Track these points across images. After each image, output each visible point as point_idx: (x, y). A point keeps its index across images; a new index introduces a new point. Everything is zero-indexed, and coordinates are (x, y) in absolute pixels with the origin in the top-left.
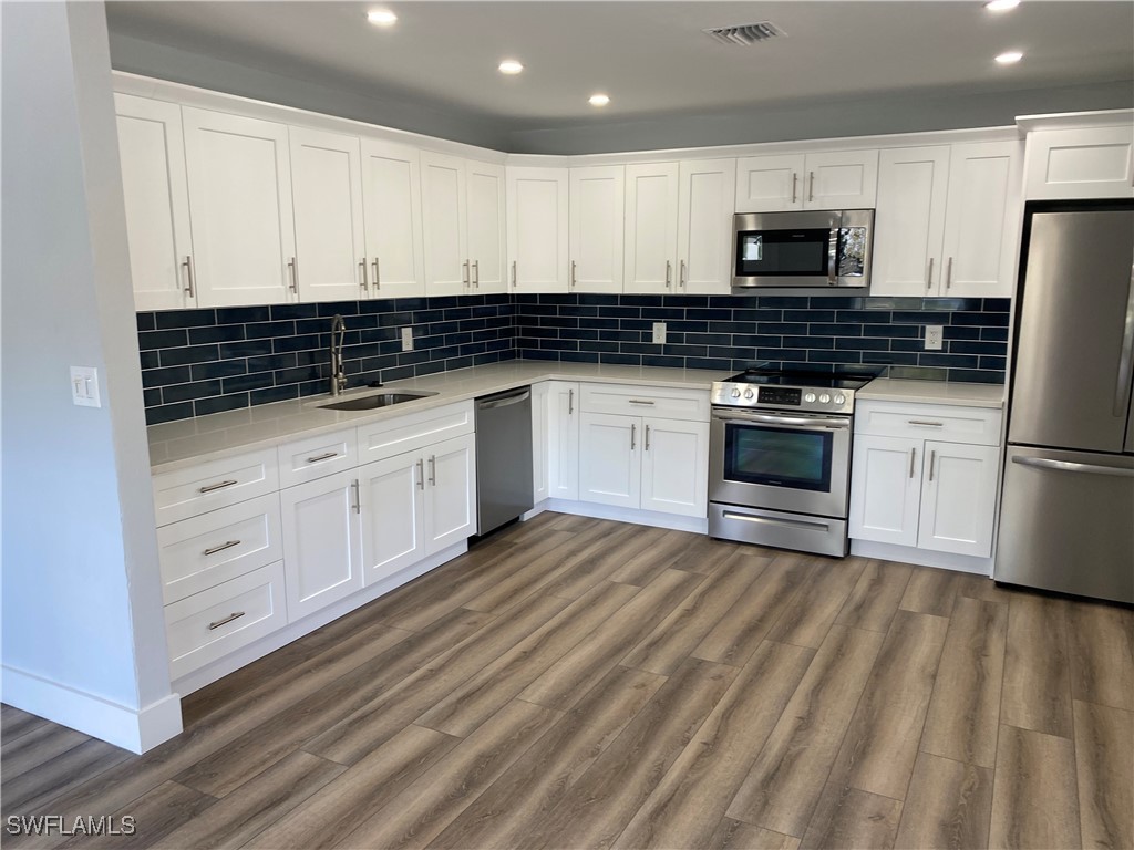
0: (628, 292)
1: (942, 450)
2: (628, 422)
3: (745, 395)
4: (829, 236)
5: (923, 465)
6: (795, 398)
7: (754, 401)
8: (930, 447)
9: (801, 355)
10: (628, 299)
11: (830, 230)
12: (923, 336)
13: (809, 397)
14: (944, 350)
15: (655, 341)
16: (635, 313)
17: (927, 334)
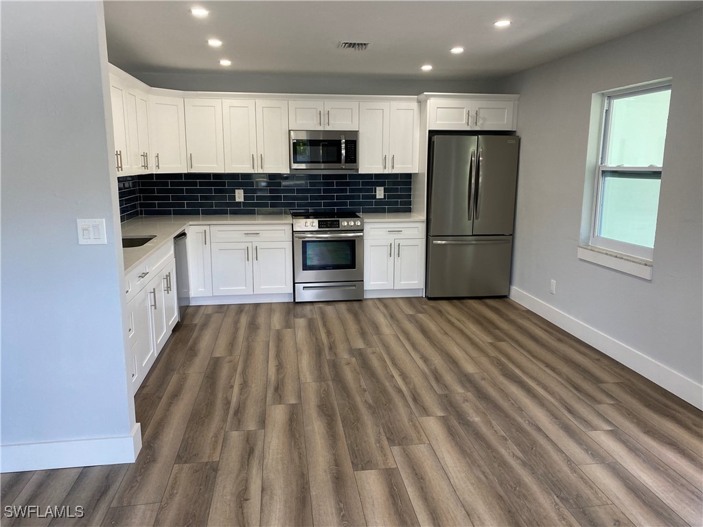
0: (228, 171)
1: (402, 243)
2: (244, 246)
3: (311, 224)
4: (340, 144)
5: (395, 251)
6: (337, 224)
7: (316, 228)
8: (397, 242)
9: (319, 204)
10: (217, 176)
11: (341, 141)
12: (375, 192)
13: (344, 223)
14: (385, 198)
15: (237, 200)
16: (223, 184)
17: (377, 192)
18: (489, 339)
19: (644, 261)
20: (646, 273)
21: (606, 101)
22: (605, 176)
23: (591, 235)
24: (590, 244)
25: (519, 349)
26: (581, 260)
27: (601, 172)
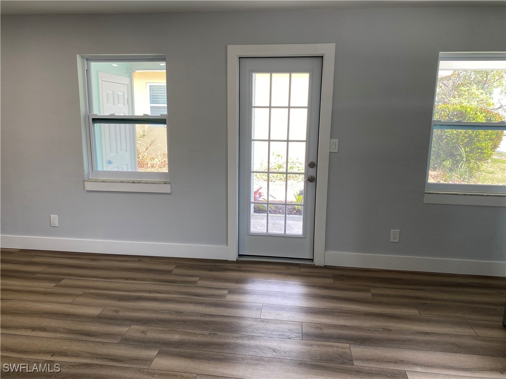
18: (53, 285)
19: (163, 181)
20: (167, 189)
21: (86, 63)
22: (94, 123)
23: (91, 170)
24: (90, 178)
25: (84, 278)
26: (88, 191)
27: (91, 120)
